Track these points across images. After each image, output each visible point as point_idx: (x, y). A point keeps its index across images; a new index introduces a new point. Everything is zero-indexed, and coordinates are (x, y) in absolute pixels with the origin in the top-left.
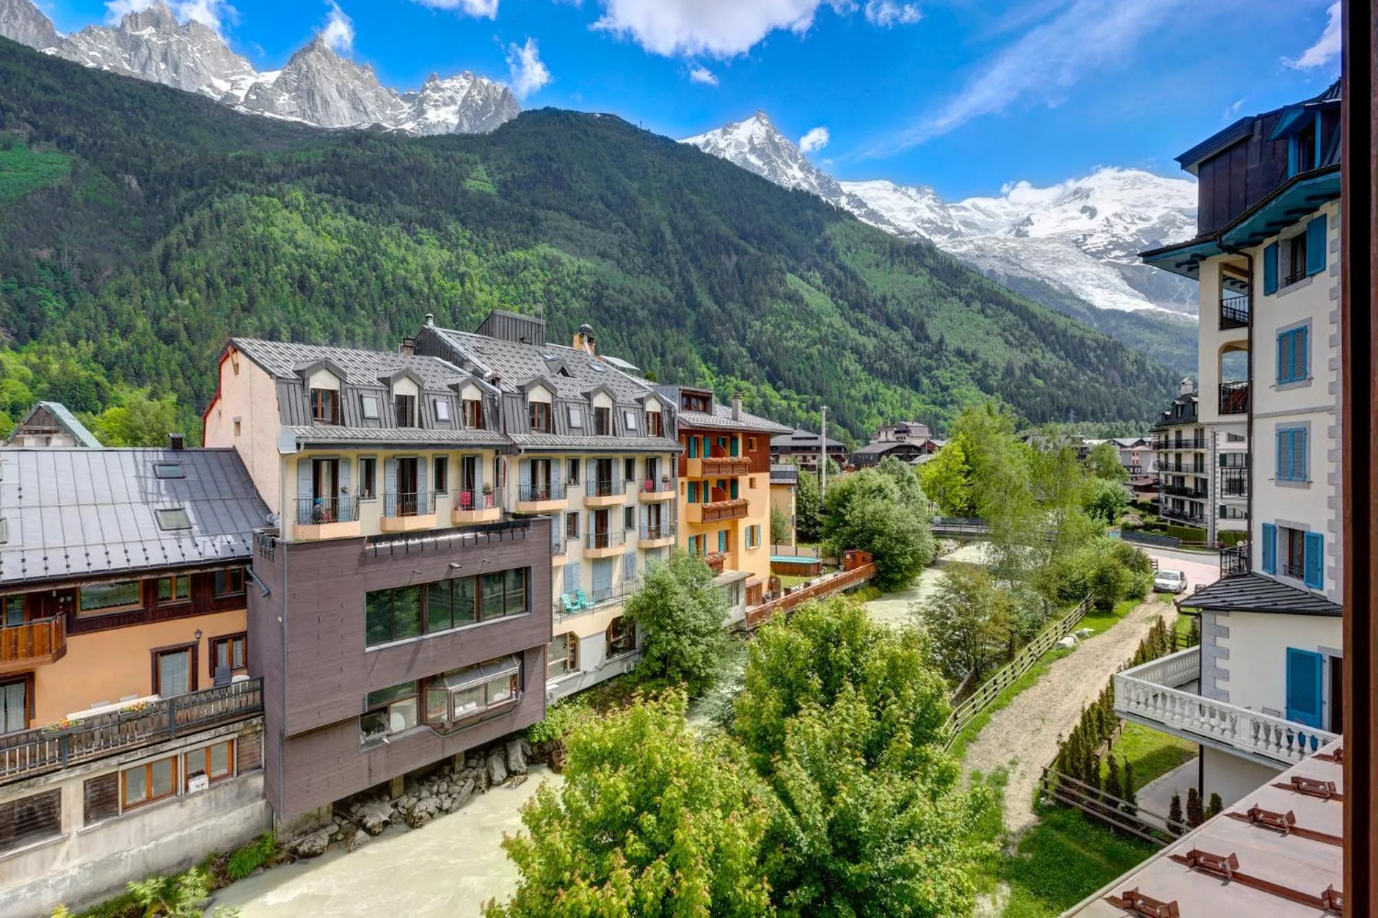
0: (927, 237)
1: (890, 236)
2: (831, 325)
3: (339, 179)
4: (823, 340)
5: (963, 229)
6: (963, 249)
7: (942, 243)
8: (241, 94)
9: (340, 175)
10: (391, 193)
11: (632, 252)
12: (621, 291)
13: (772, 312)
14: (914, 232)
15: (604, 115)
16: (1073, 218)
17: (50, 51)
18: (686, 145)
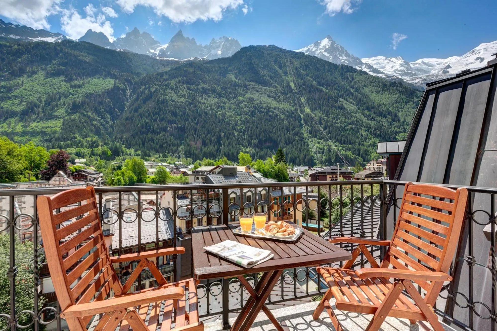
0: (400, 77)
1: (384, 78)
2: (356, 117)
3: (185, 78)
4: (353, 123)
5: (417, 72)
6: (417, 81)
7: (406, 79)
8: (157, 53)
9: (186, 77)
10: (200, 81)
11: (279, 94)
12: (275, 108)
13: (332, 113)
14: (394, 76)
15: (269, 45)
16: (471, 63)
17: (108, 47)
18: (300, 53)
